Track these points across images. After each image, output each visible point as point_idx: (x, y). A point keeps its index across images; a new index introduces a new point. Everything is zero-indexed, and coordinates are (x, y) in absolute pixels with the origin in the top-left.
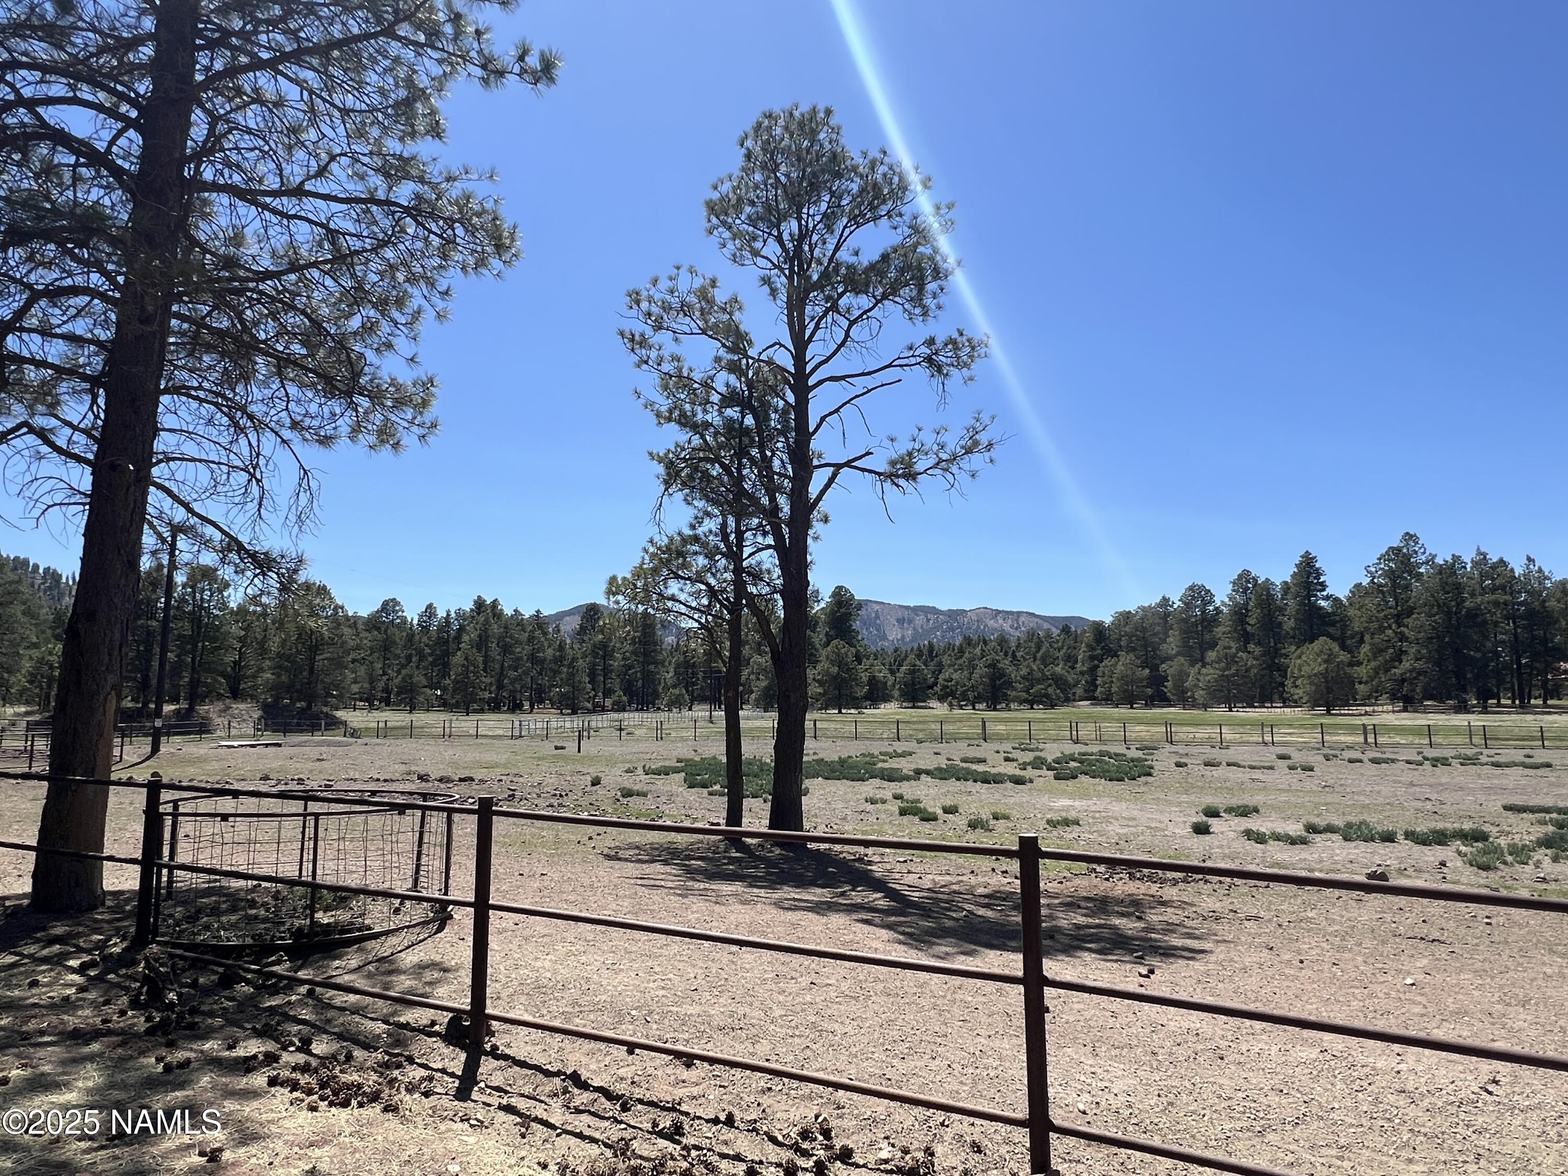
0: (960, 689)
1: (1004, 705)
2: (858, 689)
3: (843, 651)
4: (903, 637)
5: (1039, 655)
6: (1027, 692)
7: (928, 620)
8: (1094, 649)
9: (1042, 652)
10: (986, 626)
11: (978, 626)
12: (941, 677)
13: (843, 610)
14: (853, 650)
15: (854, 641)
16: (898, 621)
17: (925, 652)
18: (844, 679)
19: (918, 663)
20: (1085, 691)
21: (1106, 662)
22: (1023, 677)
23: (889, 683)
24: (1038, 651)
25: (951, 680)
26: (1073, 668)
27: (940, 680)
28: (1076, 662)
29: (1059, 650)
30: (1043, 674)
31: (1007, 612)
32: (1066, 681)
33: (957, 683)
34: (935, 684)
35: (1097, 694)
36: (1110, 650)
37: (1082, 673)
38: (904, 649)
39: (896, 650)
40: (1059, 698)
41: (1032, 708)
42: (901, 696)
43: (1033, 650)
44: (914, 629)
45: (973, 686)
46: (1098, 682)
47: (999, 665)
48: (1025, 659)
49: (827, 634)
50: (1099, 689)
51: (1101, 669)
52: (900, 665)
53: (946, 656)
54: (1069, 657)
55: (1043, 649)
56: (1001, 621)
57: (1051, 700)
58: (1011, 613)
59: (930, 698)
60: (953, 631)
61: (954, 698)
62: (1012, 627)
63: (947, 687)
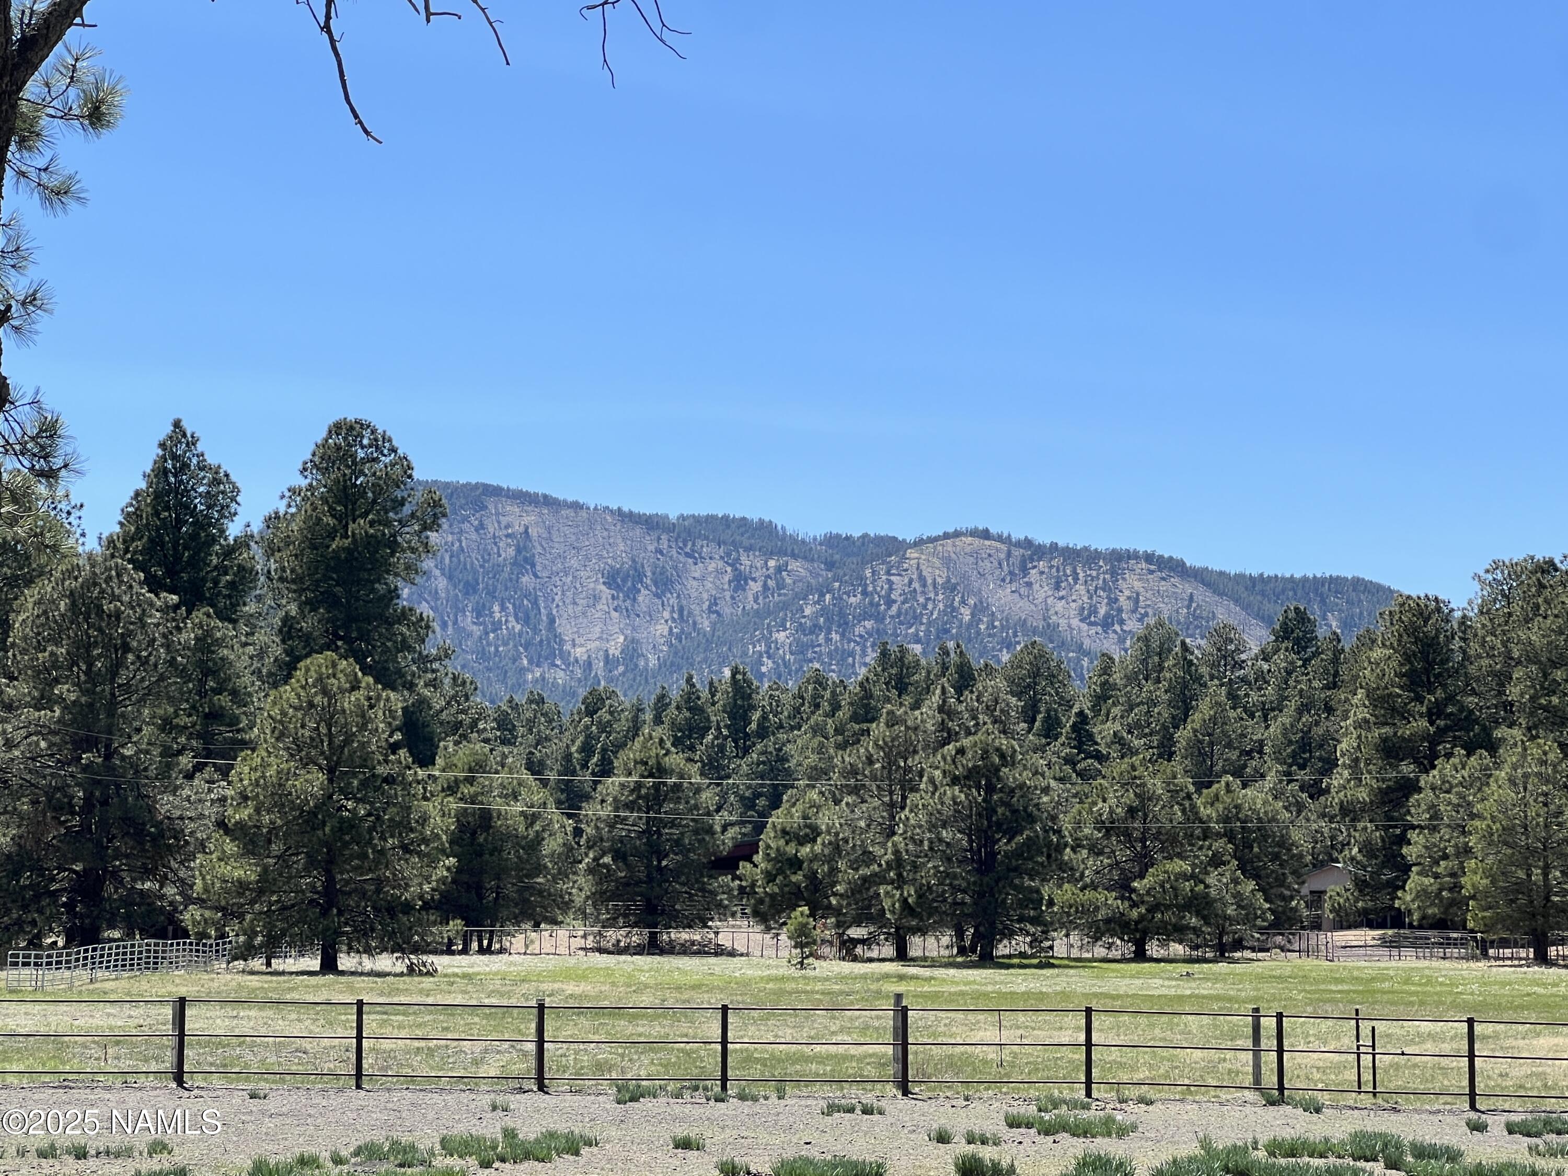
0: (847, 875)
1: (1021, 943)
2: (410, 868)
3: (348, 702)
4: (632, 651)
5: (1183, 735)
6: (1124, 887)
7: (740, 581)
8: (1399, 713)
9: (1197, 719)
10: (980, 609)
11: (952, 610)
12: (777, 818)
13: (359, 527)
14: (397, 700)
15: (405, 660)
16: (613, 579)
17: (716, 715)
18: (349, 826)
19: (676, 760)
20: (1361, 885)
21: (1444, 770)
22: (1109, 828)
23: (552, 845)
24: (1179, 721)
25: (813, 834)
26: (1316, 791)
27: (768, 837)
28: (1330, 765)
29: (1266, 712)
30: (1192, 814)
31: (1071, 555)
32: (1284, 843)
33: (836, 848)
34: (745, 850)
35: (1406, 899)
36: (1467, 720)
37: (1349, 812)
38: (626, 700)
39: (593, 706)
40: (1249, 916)
41: (1140, 956)
42: (600, 898)
43: (1163, 712)
44: (682, 614)
45: (898, 862)
46: (1410, 852)
47: (1011, 776)
48: (1127, 750)
49: (288, 630)
50: (1415, 881)
51: (1426, 796)
52: (606, 770)
53: (803, 737)
54: (1305, 744)
55: (1203, 711)
56: (1042, 591)
57: (1220, 924)
58: (1089, 557)
59: (724, 912)
60: (845, 627)
61: (818, 909)
62: (1086, 616)
63: (795, 863)
